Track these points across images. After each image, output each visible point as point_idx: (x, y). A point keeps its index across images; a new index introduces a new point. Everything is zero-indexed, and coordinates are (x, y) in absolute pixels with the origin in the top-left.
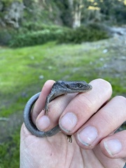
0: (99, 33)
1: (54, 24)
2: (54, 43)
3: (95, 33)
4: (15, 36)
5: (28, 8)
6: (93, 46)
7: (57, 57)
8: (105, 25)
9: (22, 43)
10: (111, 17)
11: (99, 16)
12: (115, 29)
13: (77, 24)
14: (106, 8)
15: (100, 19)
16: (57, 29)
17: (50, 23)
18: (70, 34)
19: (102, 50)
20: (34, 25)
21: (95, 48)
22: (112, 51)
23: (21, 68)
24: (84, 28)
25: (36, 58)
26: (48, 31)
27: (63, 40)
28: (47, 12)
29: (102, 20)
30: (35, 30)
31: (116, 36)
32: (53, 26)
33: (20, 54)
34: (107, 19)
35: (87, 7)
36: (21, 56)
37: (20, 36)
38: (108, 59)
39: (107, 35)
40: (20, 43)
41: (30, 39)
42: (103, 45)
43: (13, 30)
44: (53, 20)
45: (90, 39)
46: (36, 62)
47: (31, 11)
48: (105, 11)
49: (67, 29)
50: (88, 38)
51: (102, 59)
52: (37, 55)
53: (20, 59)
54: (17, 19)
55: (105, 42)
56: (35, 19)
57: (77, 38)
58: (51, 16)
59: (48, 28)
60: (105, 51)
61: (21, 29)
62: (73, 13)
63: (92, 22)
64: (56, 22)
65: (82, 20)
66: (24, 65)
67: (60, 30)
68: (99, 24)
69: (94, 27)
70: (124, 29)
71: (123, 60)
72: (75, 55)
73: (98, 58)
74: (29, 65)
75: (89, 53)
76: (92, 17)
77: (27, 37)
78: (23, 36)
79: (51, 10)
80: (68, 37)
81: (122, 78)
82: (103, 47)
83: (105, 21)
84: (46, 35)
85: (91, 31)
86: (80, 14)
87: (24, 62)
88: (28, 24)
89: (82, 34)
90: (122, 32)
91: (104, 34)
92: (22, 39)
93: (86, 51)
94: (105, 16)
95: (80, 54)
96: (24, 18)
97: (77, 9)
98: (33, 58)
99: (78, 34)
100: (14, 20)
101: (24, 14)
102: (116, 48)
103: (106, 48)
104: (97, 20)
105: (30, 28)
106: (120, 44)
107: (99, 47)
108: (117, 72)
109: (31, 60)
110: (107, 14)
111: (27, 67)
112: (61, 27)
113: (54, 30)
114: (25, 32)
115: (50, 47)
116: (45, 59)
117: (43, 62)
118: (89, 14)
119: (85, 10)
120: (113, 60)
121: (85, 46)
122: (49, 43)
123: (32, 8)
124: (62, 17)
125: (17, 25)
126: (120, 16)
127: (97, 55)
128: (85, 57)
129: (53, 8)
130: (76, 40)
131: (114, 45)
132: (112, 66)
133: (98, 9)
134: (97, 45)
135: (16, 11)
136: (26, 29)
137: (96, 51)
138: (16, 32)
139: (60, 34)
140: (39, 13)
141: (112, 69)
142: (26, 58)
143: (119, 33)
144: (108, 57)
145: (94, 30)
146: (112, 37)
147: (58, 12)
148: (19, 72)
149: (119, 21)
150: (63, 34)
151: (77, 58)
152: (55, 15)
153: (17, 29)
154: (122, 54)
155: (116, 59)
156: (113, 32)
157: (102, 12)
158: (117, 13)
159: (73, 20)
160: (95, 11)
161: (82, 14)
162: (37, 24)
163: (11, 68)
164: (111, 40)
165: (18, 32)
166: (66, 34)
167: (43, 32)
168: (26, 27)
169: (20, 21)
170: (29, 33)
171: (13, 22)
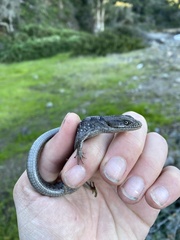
0: (131, 41)
1: (66, 27)
2: (68, 54)
3: (126, 40)
4: (9, 45)
5: (27, 4)
6: (124, 59)
7: (71, 76)
8: (138, 28)
9: (20, 56)
10: (148, 18)
11: (130, 16)
12: (154, 35)
13: (100, 27)
14: (141, 5)
15: (132, 20)
16: (71, 34)
17: (61, 25)
18: (90, 42)
19: (135, 64)
20: (37, 29)
21: (125, 62)
22: (150, 66)
23: (19, 91)
24: (110, 34)
25: (41, 77)
26: (58, 38)
27: (79, 50)
28: (55, 9)
29: (135, 22)
30: (39, 37)
31: (155, 45)
32: (65, 31)
33: (18, 72)
34: (142, 20)
35: (114, 3)
36: (19, 75)
37: (16, 46)
38: (143, 77)
39: (142, 44)
40: (17, 55)
41: (31, 50)
42: (137, 57)
43: (5, 35)
44: (64, 21)
45: (119, 50)
46: (42, 84)
47: (31, 6)
48: (139, 9)
49: (85, 35)
50: (115, 48)
51: (135, 78)
52: (42, 72)
53: (18, 80)
54: (11, 19)
55: (140, 53)
56: (39, 20)
57: (99, 48)
58: (62, 16)
59: (58, 34)
60: (140, 66)
61: (17, 35)
62: (93, 11)
63: (121, 25)
64: (69, 24)
65: (107, 22)
66: (23, 87)
67: (76, 36)
68: (130, 27)
69: (123, 32)
70: (166, 35)
71: (165, 79)
72: (98, 72)
73: (130, 77)
74: (31, 87)
75: (117, 70)
76: (120, 17)
77: (27, 47)
78: (21, 46)
79: (61, 6)
80: (87, 46)
81: (163, 104)
82: (137, 61)
83: (140, 24)
84: (55, 43)
85: (120, 37)
86: (103, 13)
87: (23, 83)
88: (27, 27)
89: (107, 41)
90: (163, 40)
91: (137, 42)
92: (19, 49)
93: (113, 67)
94: (138, 16)
95: (105, 71)
96: (22, 17)
97: (99, 5)
98: (36, 77)
99: (102, 42)
100: (7, 21)
101: (22, 12)
102: (155, 62)
103: (142, 62)
104: (127, 22)
105: (31, 33)
106: (160, 57)
107: (131, 60)
108: (157, 96)
109: (34, 80)
110: (142, 13)
111: (29, 91)
112: (78, 32)
113: (66, 35)
114: (24, 39)
115: (62, 61)
116: (54, 78)
117: (53, 83)
118: (116, 13)
119: (111, 7)
120: (151, 79)
121: (112, 59)
122: (60, 55)
123: (33, 4)
124: (78, 17)
125: (11, 29)
126: (160, 16)
127: (129, 71)
128: (112, 76)
129: (64, 3)
130: (98, 51)
131: (152, 57)
132: (149, 88)
133: (129, 5)
134: (128, 58)
135: (9, 7)
136: (25, 35)
137: (128, 66)
138: (10, 38)
139: (75, 42)
140: (44, 11)
141: (149, 91)
142: (26, 77)
143: (159, 41)
144: (144, 74)
145: (124, 37)
146: (150, 46)
147: (72, 10)
148: (17, 98)
149: (158, 23)
150: (80, 42)
151: (101, 76)
152: (67, 13)
153: (12, 34)
154: (163, 71)
155: (154, 78)
156: (150, 40)
157: (134, 10)
158: (156, 11)
159: (94, 22)
160: (125, 8)
161: (106, 12)
162: (41, 26)
163: (5, 92)
164: (147, 50)
165: (13, 39)
166: (84, 42)
167: (51, 39)
168: (25, 31)
169: (15, 22)
170: (29, 41)
171: (5, 24)
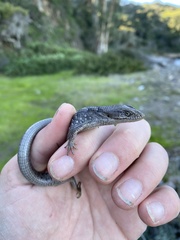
0: (133, 63)
1: (71, 46)
2: (70, 72)
3: (128, 62)
4: (15, 61)
5: (36, 23)
6: (125, 80)
7: (74, 93)
8: (141, 52)
9: (24, 71)
10: (150, 42)
11: (133, 39)
12: (156, 58)
13: (103, 48)
14: (143, 30)
15: (134, 43)
16: (75, 53)
17: (66, 44)
18: (94, 62)
19: (137, 86)
20: (43, 47)
21: (127, 83)
22: (151, 88)
23: (20, 105)
24: (113, 55)
25: (43, 93)
26: (62, 56)
27: (83, 69)
28: (61, 30)
29: (139, 45)
30: (44, 53)
31: (156, 68)
32: (70, 50)
33: (21, 86)
34: (144, 44)
35: (118, 27)
36: (21, 89)
37: (21, 61)
38: (145, 99)
39: (144, 66)
40: (21, 70)
41: (36, 66)
42: (139, 79)
43: (12, 51)
44: (69, 41)
45: (121, 71)
46: (44, 99)
47: (39, 26)
48: (141, 34)
49: (89, 55)
50: (117, 69)
51: (136, 99)
52: (45, 88)
53: (20, 94)
54: (19, 36)
55: (142, 75)
56: (45, 39)
57: (102, 68)
58: (68, 35)
59: (63, 52)
60: (141, 88)
61: (23, 51)
62: (98, 33)
63: (124, 47)
64: (74, 44)
65: (111, 44)
66: (25, 102)
67: (79, 55)
68: (133, 50)
69: (126, 54)
70: (167, 60)
71: (166, 102)
72: (99, 91)
73: (131, 98)
74: (33, 102)
75: (119, 90)
76: (123, 40)
77: (32, 62)
78: (27, 61)
79: (68, 27)
80: (91, 65)
81: (164, 127)
82: (138, 82)
83: (142, 48)
84: (59, 61)
85: (123, 59)
86: (107, 35)
87: (25, 97)
88: (34, 44)
89: (110, 62)
90: (164, 63)
91: (139, 64)
92: (24, 65)
93: (114, 87)
94: (141, 40)
95: (106, 91)
96: (30, 35)
97: (104, 27)
98: (38, 92)
99: (105, 63)
100: (15, 37)
101: (30, 30)
102: (157, 85)
103: (143, 84)
104: (130, 45)
105: (36, 50)
106: (162, 79)
107: (133, 82)
108: (158, 119)
109: (36, 95)
110: (145, 37)
111: (30, 106)
112: (81, 52)
113: (70, 54)
114: (29, 56)
115: (65, 79)
116: (56, 94)
117: (54, 99)
118: (120, 36)
119: (115, 30)
120: (152, 101)
121: (114, 80)
122: (64, 73)
123: (41, 23)
124: (83, 38)
125: (18, 45)
126: (162, 42)
127: (130, 92)
128: (113, 95)
129: (71, 24)
130: (101, 71)
131: (153, 80)
132: (150, 109)
133: (132, 30)
134: (130, 80)
135: (18, 25)
136: (31, 51)
137: (129, 87)
138: (16, 54)
139: (78, 61)
140: (51, 31)
141: (150, 113)
142: (29, 91)
143: (160, 65)
144: (145, 96)
145: (126, 59)
146: (151, 69)
147: (78, 31)
148: (18, 112)
149: (160, 48)
150: (83, 62)
151: (102, 96)
152: (72, 34)
153: (18, 50)
154: (164, 94)
155: (156, 100)
156: (152, 63)
157: (137, 34)
158: (158, 37)
159: (98, 43)
160: (129, 32)
161: (111, 35)
162: (46, 45)
163: (6, 105)
164: (149, 72)
165: (20, 55)
166: (87, 61)
167: (55, 57)
168: (31, 48)
169: (23, 40)
170: (34, 57)
171: (13, 40)
